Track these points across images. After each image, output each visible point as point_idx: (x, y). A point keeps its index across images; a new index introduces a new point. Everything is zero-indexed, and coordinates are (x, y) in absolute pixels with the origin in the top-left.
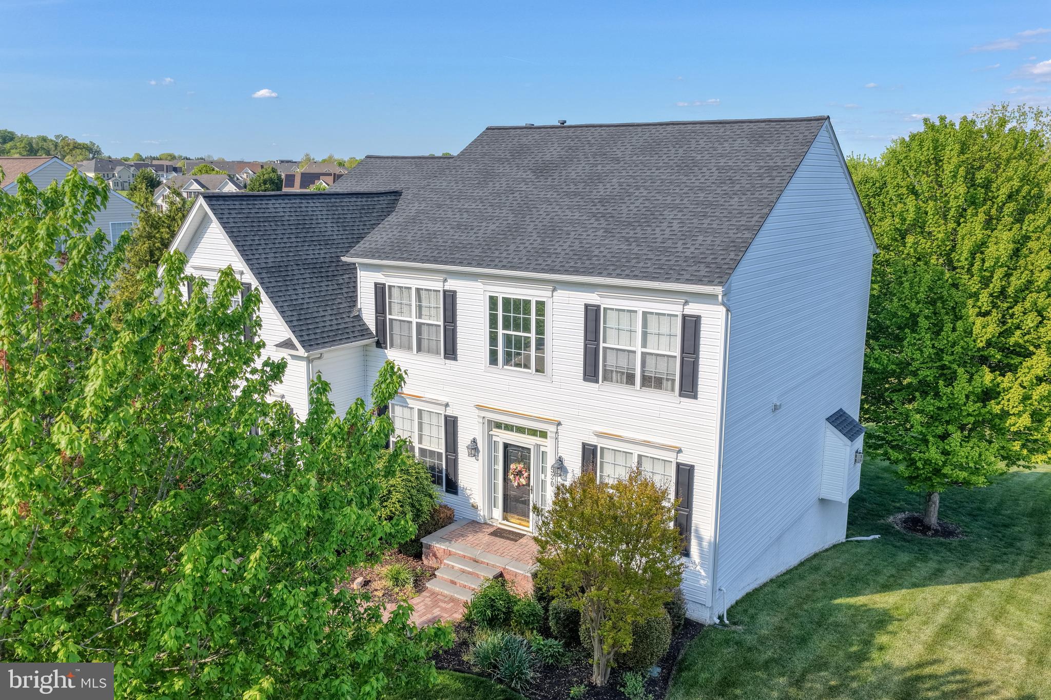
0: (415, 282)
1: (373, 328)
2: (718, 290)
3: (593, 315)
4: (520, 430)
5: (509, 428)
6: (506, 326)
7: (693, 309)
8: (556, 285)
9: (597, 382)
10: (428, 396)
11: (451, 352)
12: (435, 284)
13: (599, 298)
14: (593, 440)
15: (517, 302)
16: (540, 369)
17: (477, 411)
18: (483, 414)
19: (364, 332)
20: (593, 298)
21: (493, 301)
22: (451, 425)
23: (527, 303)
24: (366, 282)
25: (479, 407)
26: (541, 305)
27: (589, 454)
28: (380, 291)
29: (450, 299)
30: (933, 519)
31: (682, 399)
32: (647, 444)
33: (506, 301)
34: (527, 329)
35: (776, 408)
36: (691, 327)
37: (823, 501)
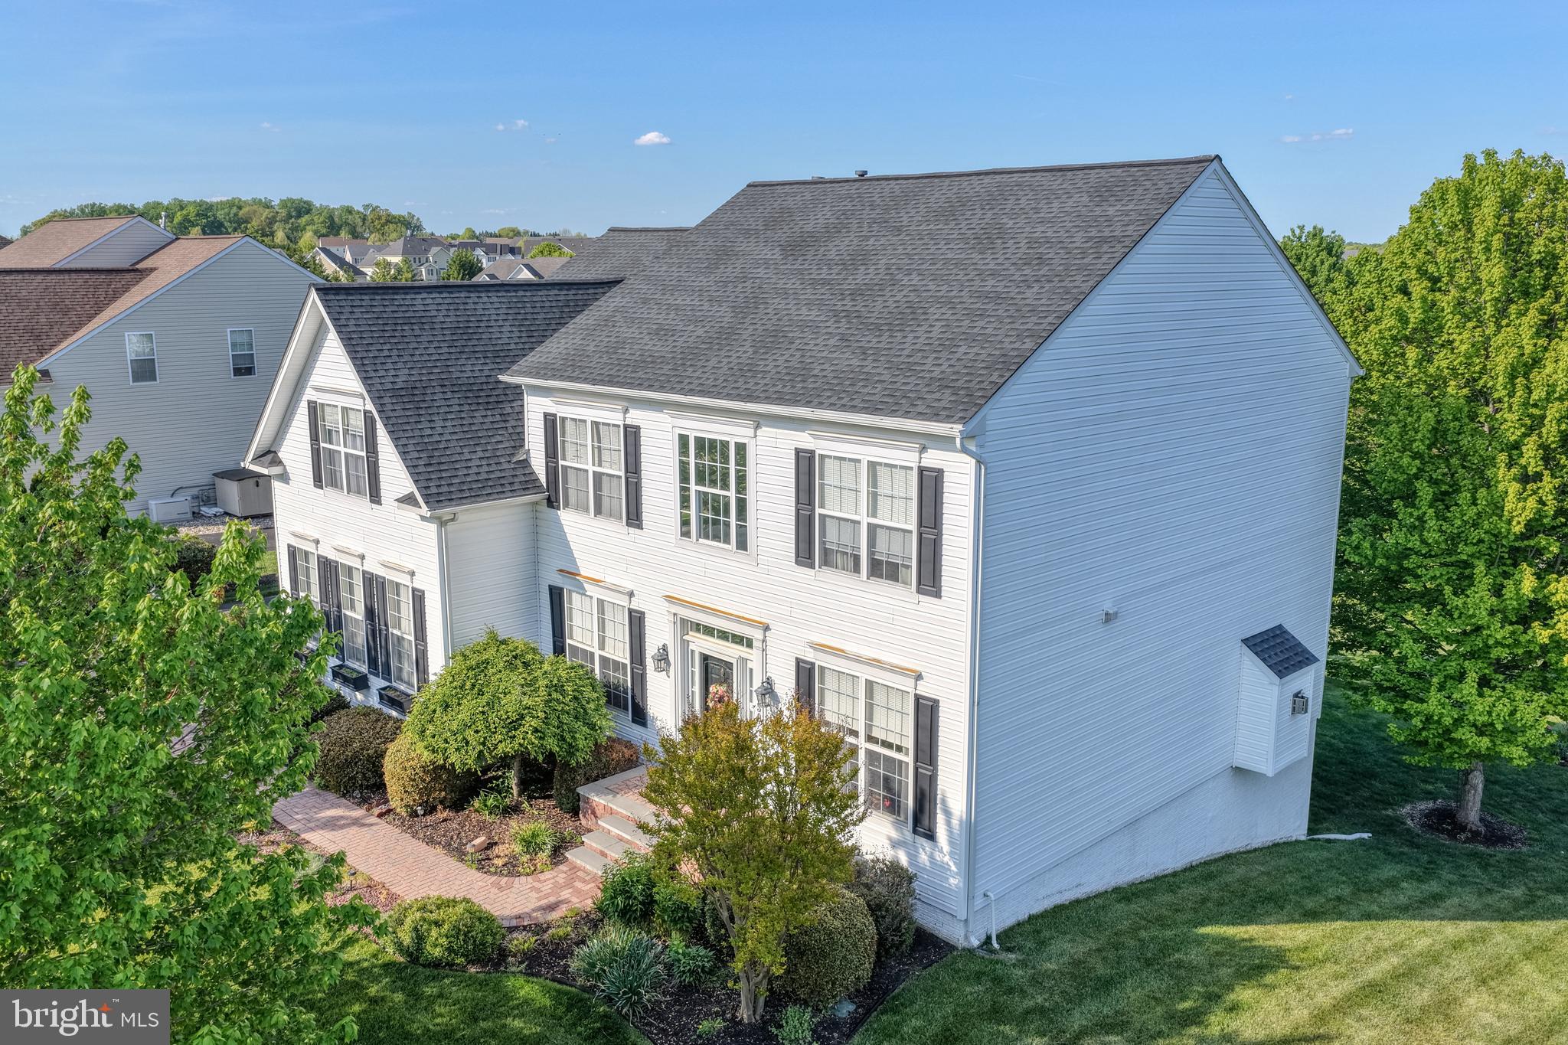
0: (591, 413)
1: (543, 479)
2: (955, 430)
3: (806, 464)
4: (724, 635)
5: (709, 631)
6: (700, 480)
7: (934, 458)
8: (759, 420)
9: (812, 567)
10: (610, 579)
11: (634, 518)
12: (612, 415)
13: (812, 440)
14: (810, 656)
15: (713, 443)
16: (742, 545)
17: (667, 604)
18: (675, 609)
19: (529, 484)
20: (805, 440)
21: (683, 440)
22: (637, 622)
23: (725, 445)
24: (535, 409)
25: (670, 599)
26: (741, 448)
27: (806, 675)
28: (551, 424)
29: (632, 436)
30: (1472, 813)
31: (922, 598)
32: (876, 663)
33: (700, 442)
34: (725, 486)
35: (1109, 618)
36: (931, 485)
37: (1239, 772)
